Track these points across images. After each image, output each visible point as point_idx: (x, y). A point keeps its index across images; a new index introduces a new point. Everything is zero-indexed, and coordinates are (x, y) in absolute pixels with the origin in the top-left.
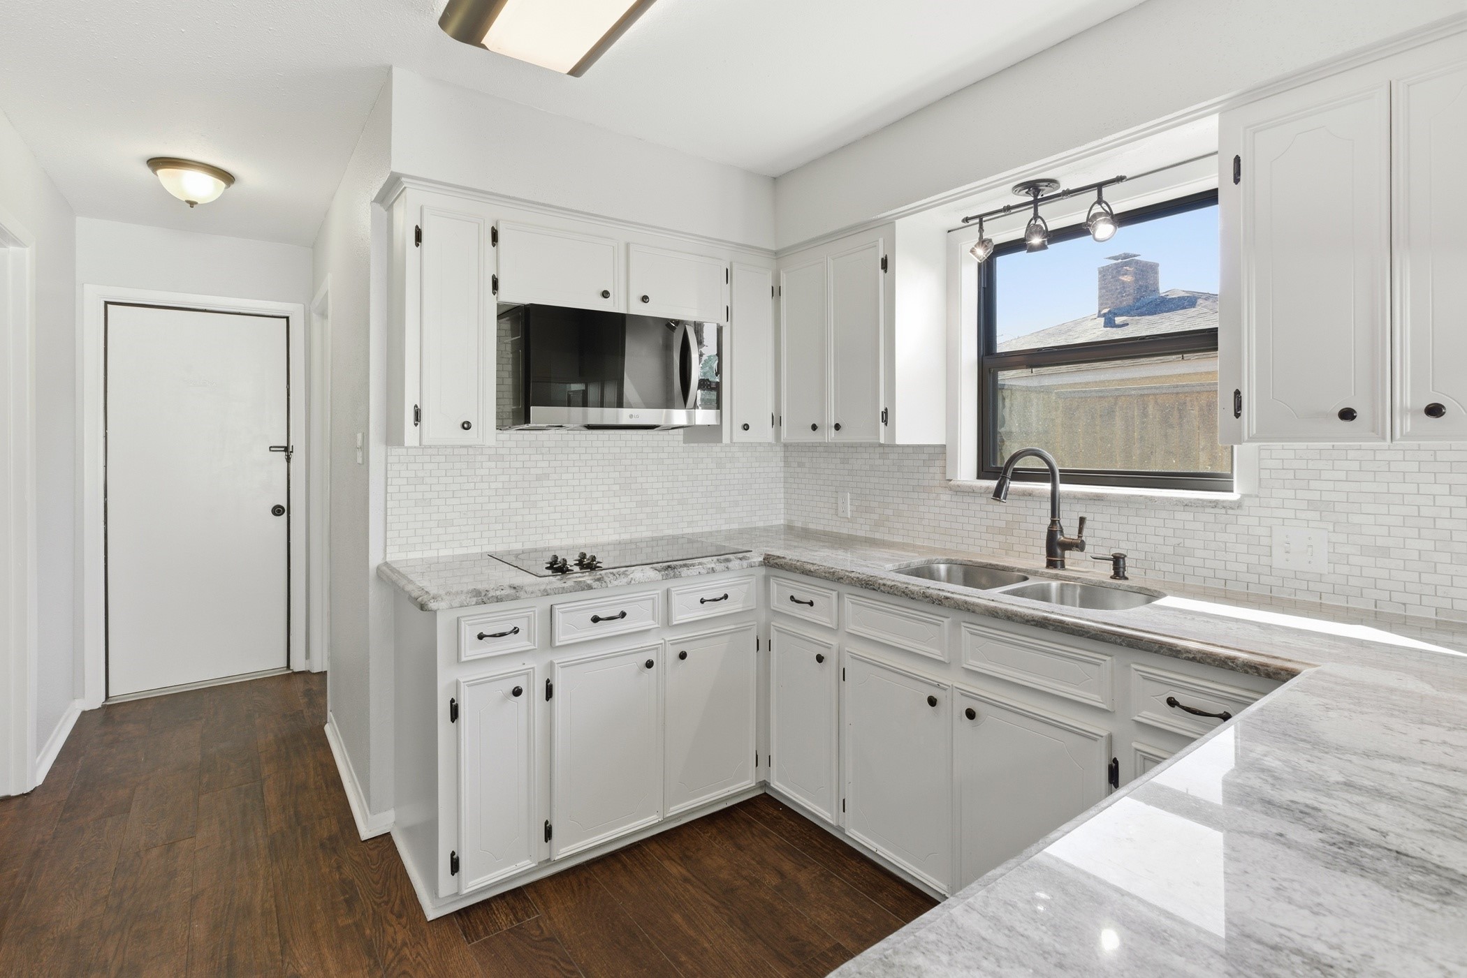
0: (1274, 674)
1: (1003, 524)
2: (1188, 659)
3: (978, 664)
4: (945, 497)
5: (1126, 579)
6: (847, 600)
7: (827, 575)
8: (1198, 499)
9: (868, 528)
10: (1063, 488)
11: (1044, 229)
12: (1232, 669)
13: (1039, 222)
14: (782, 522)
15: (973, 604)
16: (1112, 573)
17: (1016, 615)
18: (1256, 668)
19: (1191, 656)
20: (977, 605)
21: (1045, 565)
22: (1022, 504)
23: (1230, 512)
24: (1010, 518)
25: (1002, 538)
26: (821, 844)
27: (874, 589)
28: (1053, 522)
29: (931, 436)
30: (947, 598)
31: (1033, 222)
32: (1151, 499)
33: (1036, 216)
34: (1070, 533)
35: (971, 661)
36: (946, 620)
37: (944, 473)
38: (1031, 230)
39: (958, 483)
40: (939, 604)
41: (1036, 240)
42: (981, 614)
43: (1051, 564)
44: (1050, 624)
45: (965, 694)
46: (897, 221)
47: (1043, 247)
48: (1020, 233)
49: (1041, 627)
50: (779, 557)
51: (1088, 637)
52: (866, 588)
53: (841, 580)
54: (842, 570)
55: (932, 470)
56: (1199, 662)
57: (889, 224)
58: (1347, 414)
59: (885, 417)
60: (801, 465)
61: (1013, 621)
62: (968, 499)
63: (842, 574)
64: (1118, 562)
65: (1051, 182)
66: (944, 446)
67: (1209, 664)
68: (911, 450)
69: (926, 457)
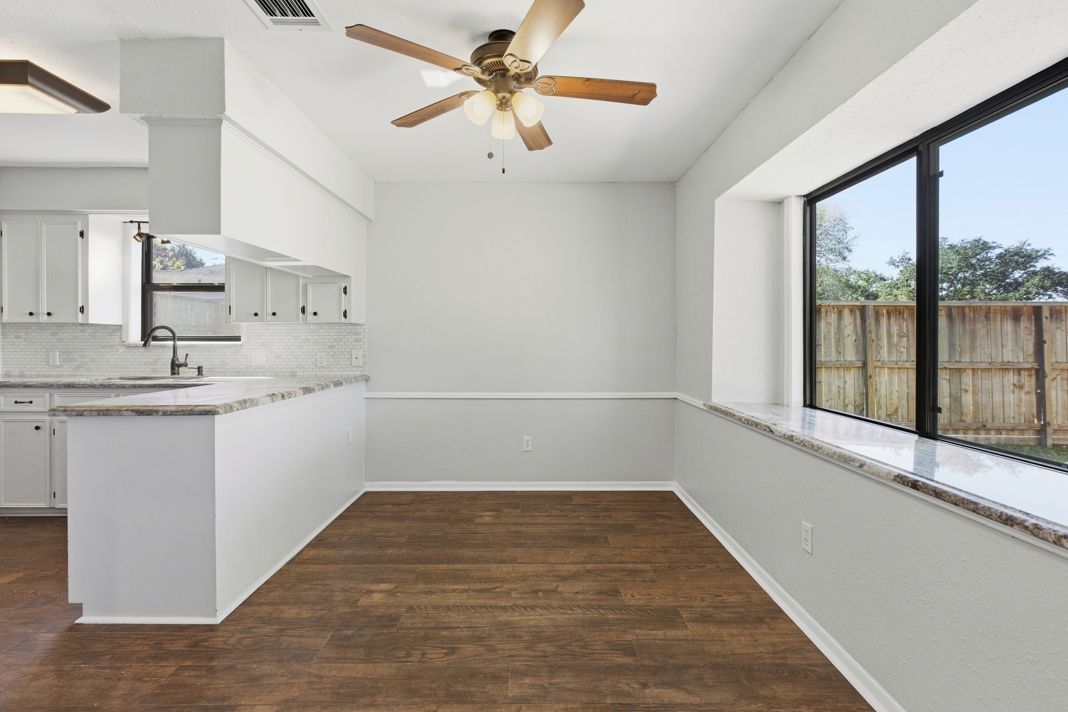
1: (153, 360)
4: (122, 350)
5: (203, 375)
7: (43, 385)
8: (232, 344)
9: (72, 370)
10: (178, 343)
16: (197, 374)
21: (170, 374)
22: (162, 350)
23: (239, 348)
24: (156, 357)
25: (152, 367)
28: (174, 356)
29: (113, 319)
34: (181, 360)
37: (121, 339)
39: (129, 343)
43: (173, 373)
46: (89, 215)
55: (114, 337)
57: (85, 216)
58: (256, 314)
59: (82, 310)
60: (17, 337)
62: (134, 350)
63: (52, 384)
64: (200, 369)
66: (121, 325)
68: (101, 328)
69: (110, 331)
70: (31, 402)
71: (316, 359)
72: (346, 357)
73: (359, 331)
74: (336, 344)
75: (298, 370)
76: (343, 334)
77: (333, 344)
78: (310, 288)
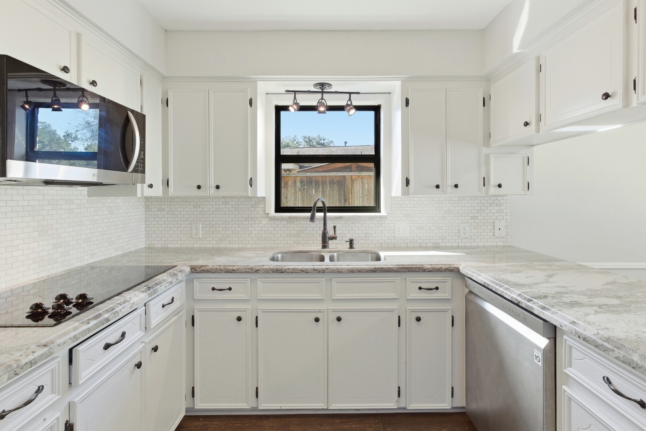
0: (453, 270)
1: (295, 232)
2: (428, 271)
3: (341, 295)
5: (354, 248)
6: (259, 283)
7: (246, 270)
8: (375, 216)
9: (215, 242)
11: (326, 104)
12: (441, 271)
13: (323, 101)
14: (144, 246)
15: (341, 269)
16: (350, 247)
17: (362, 269)
18: (448, 269)
19: (429, 270)
20: (343, 269)
21: (321, 247)
23: (383, 219)
24: (300, 229)
26: (241, 424)
27: (282, 272)
28: (324, 229)
30: (327, 269)
31: (321, 101)
32: (360, 216)
33: (322, 99)
34: (330, 233)
35: (337, 295)
36: (323, 279)
37: (265, 211)
38: (320, 103)
39: (273, 215)
40: (323, 272)
41: (322, 109)
42: (346, 272)
43: (324, 247)
44: (378, 270)
45: (334, 311)
46: (258, 82)
47: (324, 112)
48: (314, 103)
49: (374, 272)
50: (202, 266)
51: (393, 272)
52: (276, 272)
53: (258, 271)
54: (256, 266)
56: (432, 271)
57: (255, 82)
58: (438, 187)
59: (251, 182)
61: (361, 272)
62: (277, 222)
63: (258, 268)
64: (351, 242)
65: (330, 85)
66: (264, 198)
67: (435, 271)
68: (244, 200)
69: (253, 203)
70: (230, 289)
71: (459, 230)
72: (489, 227)
73: (501, 201)
74: (479, 215)
75: (441, 241)
76: (485, 205)
77: (476, 215)
78: (492, 158)
